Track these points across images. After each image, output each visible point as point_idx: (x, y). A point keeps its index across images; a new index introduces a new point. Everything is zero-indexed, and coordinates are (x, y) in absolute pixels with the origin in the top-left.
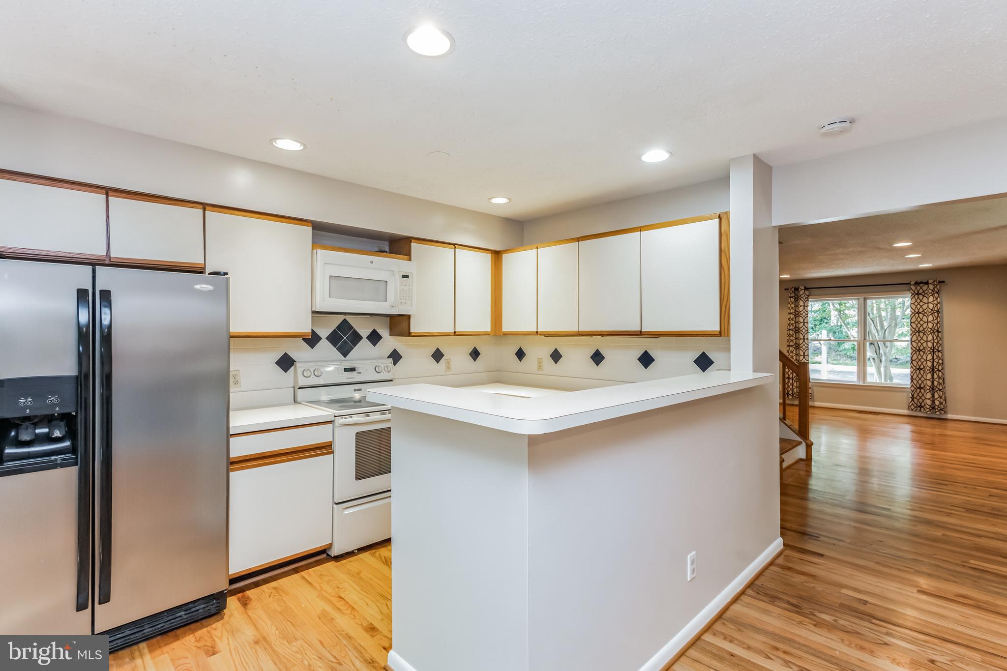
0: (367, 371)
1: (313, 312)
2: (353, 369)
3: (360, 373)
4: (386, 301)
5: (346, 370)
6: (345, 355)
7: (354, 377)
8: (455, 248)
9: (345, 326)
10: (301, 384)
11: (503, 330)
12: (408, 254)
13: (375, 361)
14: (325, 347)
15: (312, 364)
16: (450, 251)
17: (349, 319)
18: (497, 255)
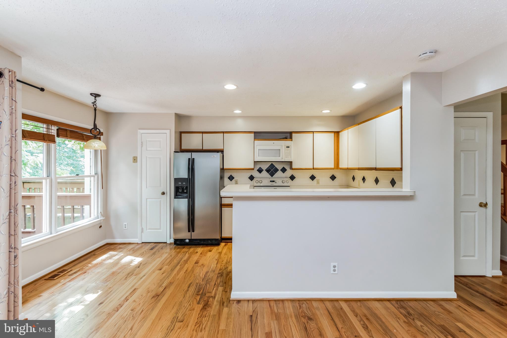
0: (279, 182)
1: (254, 162)
2: (274, 181)
3: (276, 183)
4: (280, 157)
5: (271, 181)
6: (272, 176)
7: (274, 184)
8: (313, 133)
9: (272, 166)
10: (255, 185)
11: (340, 167)
12: (291, 138)
13: (283, 179)
14: (265, 173)
15: (259, 179)
16: (311, 135)
17: (273, 163)
18: (337, 134)
